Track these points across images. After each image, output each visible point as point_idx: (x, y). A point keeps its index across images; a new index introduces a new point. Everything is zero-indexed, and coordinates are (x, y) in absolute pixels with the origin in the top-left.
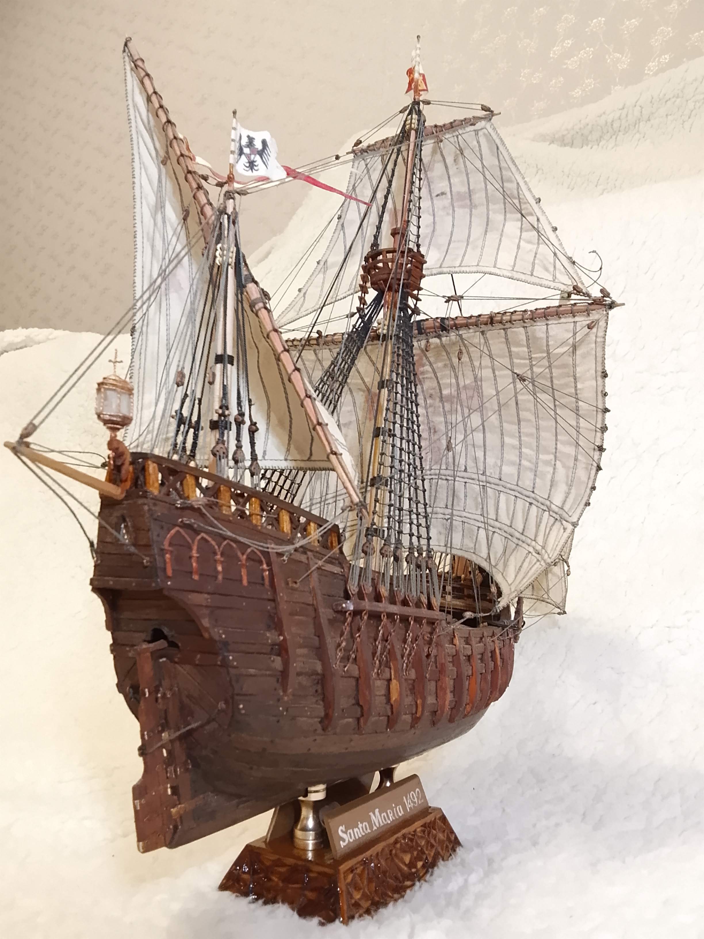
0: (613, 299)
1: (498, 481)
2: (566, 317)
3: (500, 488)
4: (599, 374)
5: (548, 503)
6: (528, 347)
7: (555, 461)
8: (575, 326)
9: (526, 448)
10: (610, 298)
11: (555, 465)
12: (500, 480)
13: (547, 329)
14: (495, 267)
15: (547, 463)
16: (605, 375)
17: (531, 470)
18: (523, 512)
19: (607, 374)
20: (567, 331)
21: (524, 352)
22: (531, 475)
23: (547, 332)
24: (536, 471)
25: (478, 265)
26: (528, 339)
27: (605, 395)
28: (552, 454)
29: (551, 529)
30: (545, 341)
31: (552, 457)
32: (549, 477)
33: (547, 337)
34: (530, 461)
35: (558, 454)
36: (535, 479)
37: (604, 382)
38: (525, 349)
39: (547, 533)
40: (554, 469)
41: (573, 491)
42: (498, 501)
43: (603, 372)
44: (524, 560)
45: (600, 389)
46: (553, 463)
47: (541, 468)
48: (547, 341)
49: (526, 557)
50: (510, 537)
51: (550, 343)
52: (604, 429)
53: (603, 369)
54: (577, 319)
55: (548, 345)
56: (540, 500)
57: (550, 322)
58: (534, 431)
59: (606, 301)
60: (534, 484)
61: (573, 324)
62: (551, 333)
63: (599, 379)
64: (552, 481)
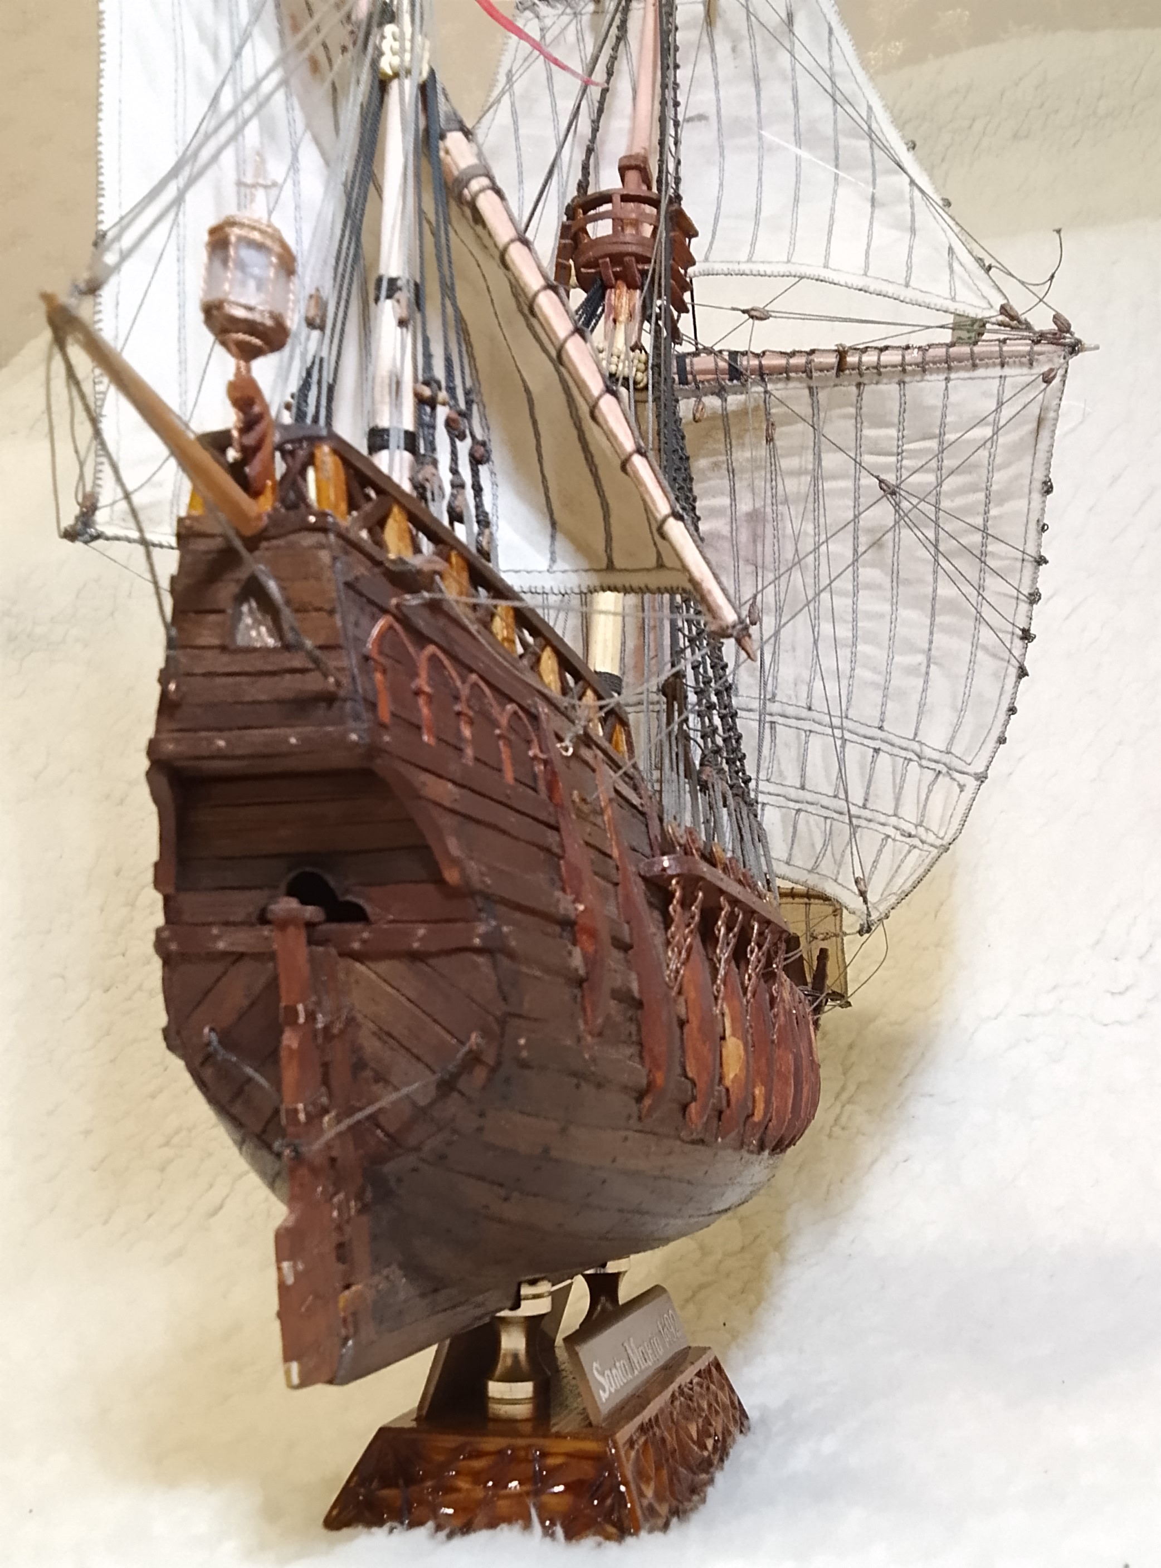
0: (1076, 336)
1: (805, 713)
2: (987, 366)
3: (807, 725)
4: (1037, 485)
5: (916, 746)
6: (900, 426)
7: (928, 666)
8: (1002, 385)
9: (866, 642)
10: (1072, 334)
11: (927, 673)
12: (810, 709)
13: (947, 387)
14: (826, 266)
15: (910, 671)
16: (1048, 488)
17: (875, 685)
18: (862, 767)
19: (1051, 487)
20: (985, 394)
21: (891, 438)
22: (877, 697)
23: (946, 396)
24: (886, 688)
25: (789, 261)
26: (902, 411)
27: (1043, 528)
28: (923, 652)
29: (930, 791)
30: (939, 414)
31: (921, 658)
32: (916, 697)
33: (945, 406)
34: (875, 670)
35: (933, 652)
36: (884, 704)
37: (1044, 502)
38: (893, 432)
39: (923, 797)
40: (926, 682)
41: (969, 718)
42: (806, 750)
43: (1045, 483)
44: (880, 851)
45: (1034, 517)
46: (923, 669)
47: (898, 680)
48: (944, 415)
49: (883, 846)
50: (836, 816)
51: (948, 419)
52: (1034, 598)
53: (1047, 476)
54: (1007, 371)
55: (943, 425)
56: (897, 741)
57: (953, 376)
58: (887, 608)
59: (1064, 338)
60: (883, 713)
61: (997, 380)
62: (953, 398)
63: (1036, 496)
64: (922, 705)
